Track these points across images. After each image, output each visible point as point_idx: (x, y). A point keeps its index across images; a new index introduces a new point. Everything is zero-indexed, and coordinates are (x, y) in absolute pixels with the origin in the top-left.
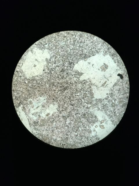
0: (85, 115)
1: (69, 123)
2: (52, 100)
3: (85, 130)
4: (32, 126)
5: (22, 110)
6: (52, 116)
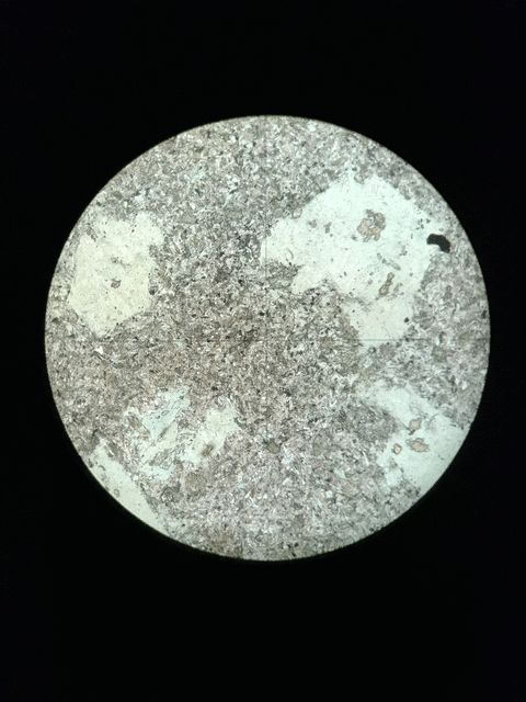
0: (343, 417)
1: (295, 463)
2: (211, 394)
3: (360, 473)
4: (159, 507)
5: (110, 455)
6: (223, 450)
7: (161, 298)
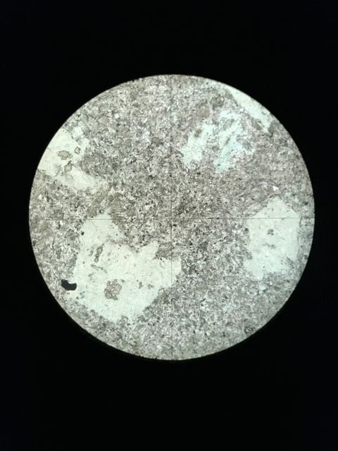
0: (115, 167)
1: (142, 133)
2: (200, 170)
3: (100, 132)
4: (224, 93)
5: (260, 122)
6: (188, 134)
7: (240, 227)
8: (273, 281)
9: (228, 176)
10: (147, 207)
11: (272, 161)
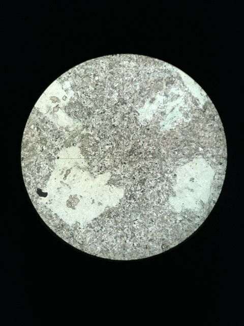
0: (89, 114)
1: (112, 93)
2: (150, 127)
3: (82, 88)
4: (176, 75)
5: (198, 100)
6: (145, 100)
7: (171, 172)
8: (187, 215)
9: (169, 135)
10: (107, 147)
11: (202, 129)
